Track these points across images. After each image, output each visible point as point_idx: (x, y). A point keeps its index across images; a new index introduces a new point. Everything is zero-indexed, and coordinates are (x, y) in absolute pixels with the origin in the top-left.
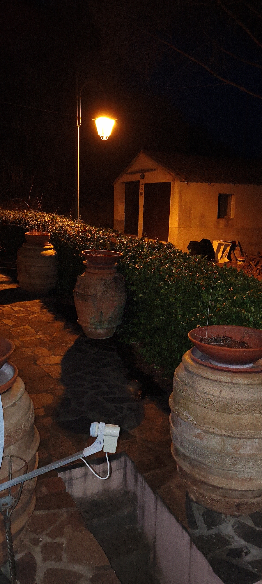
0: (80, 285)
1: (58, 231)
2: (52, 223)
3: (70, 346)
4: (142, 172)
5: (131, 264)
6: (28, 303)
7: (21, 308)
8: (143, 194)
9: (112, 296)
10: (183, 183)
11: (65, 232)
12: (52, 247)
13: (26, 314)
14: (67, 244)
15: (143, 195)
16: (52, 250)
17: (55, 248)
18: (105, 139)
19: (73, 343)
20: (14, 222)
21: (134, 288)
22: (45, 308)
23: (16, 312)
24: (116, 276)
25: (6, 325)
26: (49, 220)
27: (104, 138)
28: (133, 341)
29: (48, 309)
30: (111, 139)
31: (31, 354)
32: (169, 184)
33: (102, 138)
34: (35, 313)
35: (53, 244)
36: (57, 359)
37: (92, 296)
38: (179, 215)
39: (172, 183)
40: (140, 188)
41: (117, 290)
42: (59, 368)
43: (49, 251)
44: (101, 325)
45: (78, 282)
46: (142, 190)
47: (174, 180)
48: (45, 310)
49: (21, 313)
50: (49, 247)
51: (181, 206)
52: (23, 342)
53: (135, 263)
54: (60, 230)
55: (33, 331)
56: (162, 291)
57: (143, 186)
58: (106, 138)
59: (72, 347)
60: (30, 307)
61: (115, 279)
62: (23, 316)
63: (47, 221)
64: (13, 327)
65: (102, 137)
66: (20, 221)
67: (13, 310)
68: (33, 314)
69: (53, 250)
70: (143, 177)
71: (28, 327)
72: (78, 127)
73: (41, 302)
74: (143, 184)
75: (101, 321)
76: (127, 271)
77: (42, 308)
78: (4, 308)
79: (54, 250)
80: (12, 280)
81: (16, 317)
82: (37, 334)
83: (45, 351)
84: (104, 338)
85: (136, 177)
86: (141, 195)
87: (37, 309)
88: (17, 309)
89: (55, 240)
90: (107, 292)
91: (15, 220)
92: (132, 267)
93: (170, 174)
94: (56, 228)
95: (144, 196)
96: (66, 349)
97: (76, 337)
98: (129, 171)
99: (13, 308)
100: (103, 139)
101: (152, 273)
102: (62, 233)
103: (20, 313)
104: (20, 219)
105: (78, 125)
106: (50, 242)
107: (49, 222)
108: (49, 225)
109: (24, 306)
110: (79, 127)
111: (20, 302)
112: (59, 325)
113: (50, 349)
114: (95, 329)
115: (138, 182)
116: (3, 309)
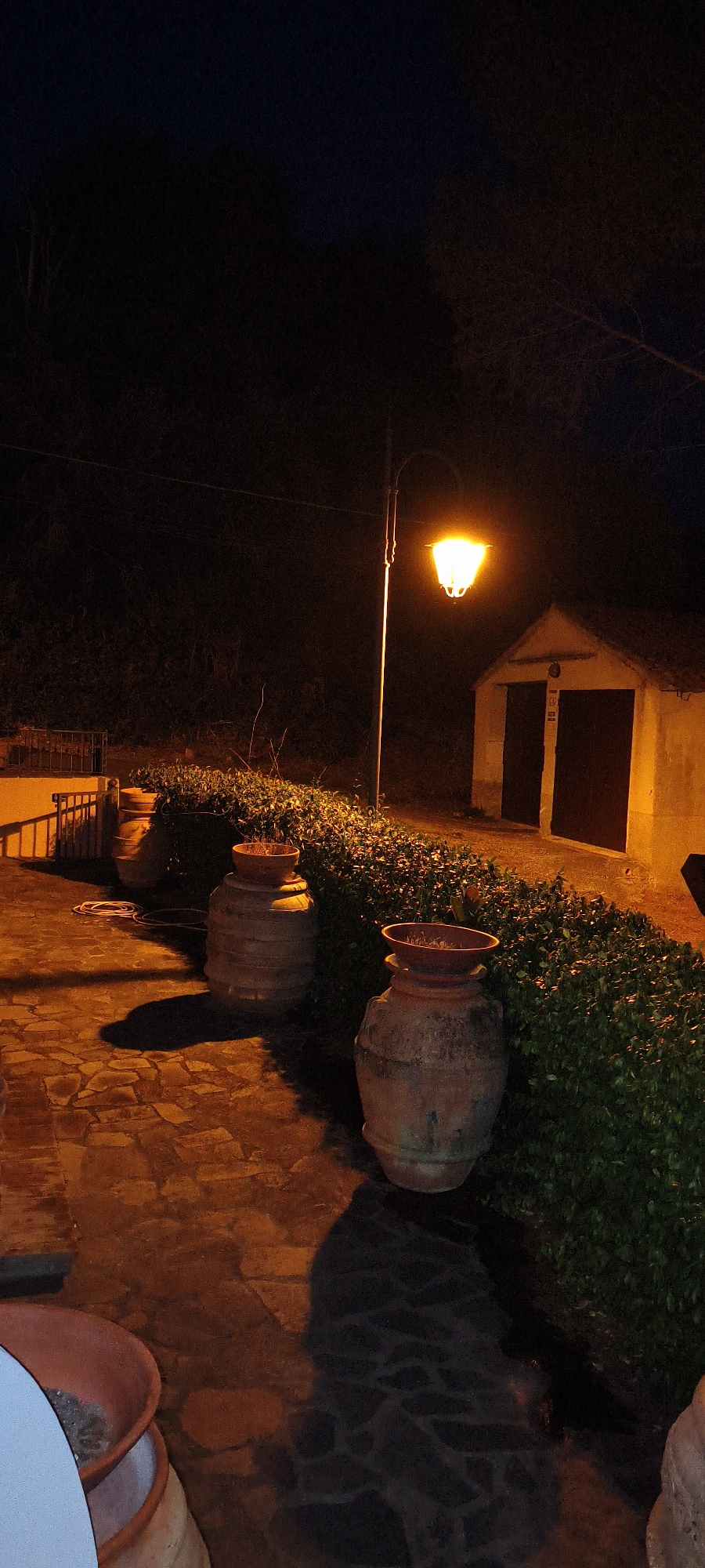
0: (374, 1028)
1: (320, 841)
2: (305, 814)
3: (338, 1211)
4: (555, 660)
5: (522, 974)
6: (228, 1048)
7: (208, 1066)
8: (556, 717)
9: (465, 1068)
10: (668, 694)
11: (338, 846)
12: (303, 885)
13: (221, 1085)
14: (341, 881)
15: (554, 720)
16: (302, 897)
17: (312, 890)
18: (458, 596)
19: (347, 1200)
20: (208, 804)
21: (530, 1048)
22: (275, 1069)
23: (195, 1078)
24: (479, 1005)
25: (164, 1122)
26: (298, 807)
27: (456, 594)
28: (525, 1209)
29: (283, 1072)
30: (474, 598)
31: (226, 1234)
32: (630, 694)
33: (450, 592)
34: (244, 1083)
35: (305, 877)
36: (298, 1259)
37: (407, 1064)
38: (659, 782)
39: (637, 693)
40: (548, 701)
41: (480, 1051)
42: (301, 1293)
43: (293, 899)
44: (431, 1152)
45: (370, 1019)
46: (552, 707)
47: (644, 686)
48: (274, 1076)
49: (208, 1082)
50: (295, 886)
51: (662, 756)
52: (207, 1190)
53: (535, 971)
54: (327, 840)
55: (236, 1147)
56: (619, 1081)
57: (557, 695)
58: (460, 593)
59: (346, 1215)
60: (232, 1063)
61: (476, 1016)
62: (213, 1093)
63: (294, 809)
64: (183, 1129)
65: (450, 590)
66: (223, 802)
67: (187, 1069)
68: (240, 1088)
69: (304, 895)
70: (556, 672)
71: (221, 1132)
72: (386, 566)
73: (265, 1047)
74: (555, 692)
75: (431, 1141)
76: (511, 991)
77: (265, 1069)
78: (162, 1061)
79: (307, 896)
80: (192, 966)
81: (194, 1096)
82: (246, 1160)
83: (265, 1225)
84: (441, 1190)
85: (538, 673)
86: (549, 720)
87: (251, 1069)
88: (197, 1066)
89: (311, 865)
90: (452, 1057)
91: (212, 798)
92: (527, 983)
93: (633, 669)
94: (314, 832)
95: (557, 720)
96: (327, 1221)
97: (357, 1179)
98: (517, 656)
99: (187, 1063)
100: (451, 596)
101: (586, 1015)
102: (331, 849)
103: (204, 1082)
104: (224, 796)
105: (386, 562)
106: (299, 870)
107: (297, 812)
108: (297, 821)
109: (217, 1056)
110: (389, 565)
111: (207, 1043)
112: (310, 1130)
113: (281, 1221)
114: (413, 1162)
115: (544, 684)
116: (161, 1066)
